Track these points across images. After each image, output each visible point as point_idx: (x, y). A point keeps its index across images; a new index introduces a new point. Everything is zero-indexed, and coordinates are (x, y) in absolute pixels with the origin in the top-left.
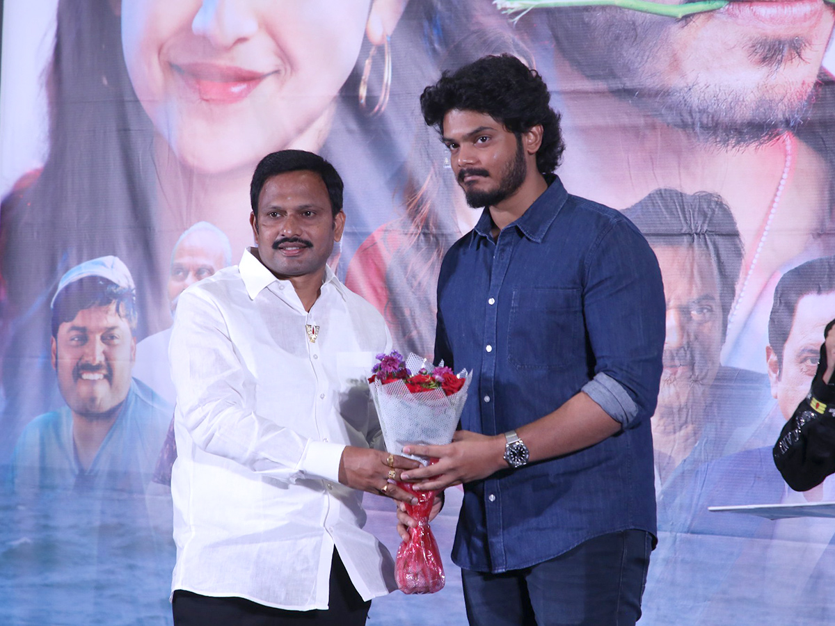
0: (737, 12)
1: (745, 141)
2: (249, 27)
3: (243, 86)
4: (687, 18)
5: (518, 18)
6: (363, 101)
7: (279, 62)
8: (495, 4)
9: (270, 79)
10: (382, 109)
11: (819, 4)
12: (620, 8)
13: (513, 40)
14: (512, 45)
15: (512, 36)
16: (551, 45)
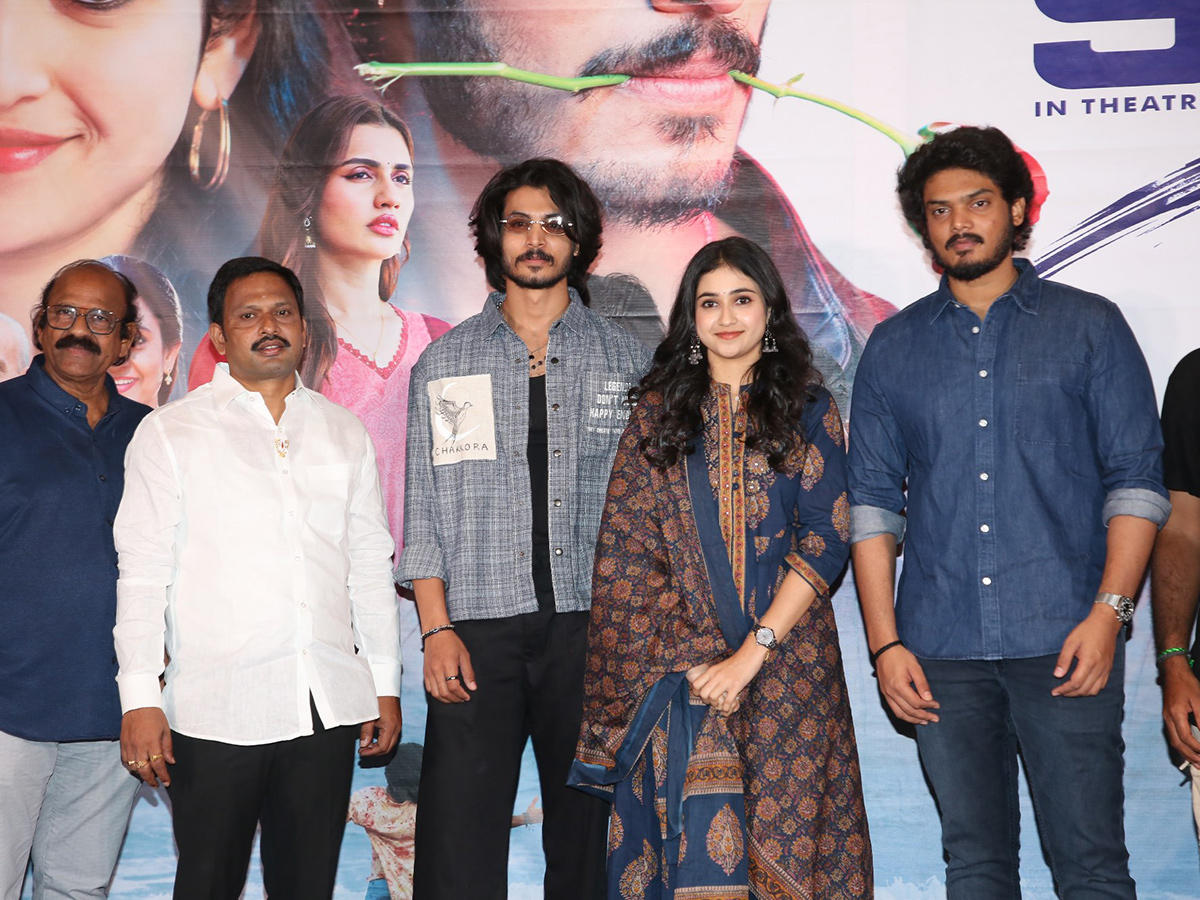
0: (640, 87)
1: (660, 221)
2: (39, 84)
3: (33, 152)
4: (584, 91)
6: (196, 172)
7: (81, 125)
8: (357, 70)
9: (71, 144)
10: (221, 181)
11: (729, 83)
12: (507, 79)
13: (382, 109)
14: (381, 115)
15: (380, 105)
16: (428, 116)
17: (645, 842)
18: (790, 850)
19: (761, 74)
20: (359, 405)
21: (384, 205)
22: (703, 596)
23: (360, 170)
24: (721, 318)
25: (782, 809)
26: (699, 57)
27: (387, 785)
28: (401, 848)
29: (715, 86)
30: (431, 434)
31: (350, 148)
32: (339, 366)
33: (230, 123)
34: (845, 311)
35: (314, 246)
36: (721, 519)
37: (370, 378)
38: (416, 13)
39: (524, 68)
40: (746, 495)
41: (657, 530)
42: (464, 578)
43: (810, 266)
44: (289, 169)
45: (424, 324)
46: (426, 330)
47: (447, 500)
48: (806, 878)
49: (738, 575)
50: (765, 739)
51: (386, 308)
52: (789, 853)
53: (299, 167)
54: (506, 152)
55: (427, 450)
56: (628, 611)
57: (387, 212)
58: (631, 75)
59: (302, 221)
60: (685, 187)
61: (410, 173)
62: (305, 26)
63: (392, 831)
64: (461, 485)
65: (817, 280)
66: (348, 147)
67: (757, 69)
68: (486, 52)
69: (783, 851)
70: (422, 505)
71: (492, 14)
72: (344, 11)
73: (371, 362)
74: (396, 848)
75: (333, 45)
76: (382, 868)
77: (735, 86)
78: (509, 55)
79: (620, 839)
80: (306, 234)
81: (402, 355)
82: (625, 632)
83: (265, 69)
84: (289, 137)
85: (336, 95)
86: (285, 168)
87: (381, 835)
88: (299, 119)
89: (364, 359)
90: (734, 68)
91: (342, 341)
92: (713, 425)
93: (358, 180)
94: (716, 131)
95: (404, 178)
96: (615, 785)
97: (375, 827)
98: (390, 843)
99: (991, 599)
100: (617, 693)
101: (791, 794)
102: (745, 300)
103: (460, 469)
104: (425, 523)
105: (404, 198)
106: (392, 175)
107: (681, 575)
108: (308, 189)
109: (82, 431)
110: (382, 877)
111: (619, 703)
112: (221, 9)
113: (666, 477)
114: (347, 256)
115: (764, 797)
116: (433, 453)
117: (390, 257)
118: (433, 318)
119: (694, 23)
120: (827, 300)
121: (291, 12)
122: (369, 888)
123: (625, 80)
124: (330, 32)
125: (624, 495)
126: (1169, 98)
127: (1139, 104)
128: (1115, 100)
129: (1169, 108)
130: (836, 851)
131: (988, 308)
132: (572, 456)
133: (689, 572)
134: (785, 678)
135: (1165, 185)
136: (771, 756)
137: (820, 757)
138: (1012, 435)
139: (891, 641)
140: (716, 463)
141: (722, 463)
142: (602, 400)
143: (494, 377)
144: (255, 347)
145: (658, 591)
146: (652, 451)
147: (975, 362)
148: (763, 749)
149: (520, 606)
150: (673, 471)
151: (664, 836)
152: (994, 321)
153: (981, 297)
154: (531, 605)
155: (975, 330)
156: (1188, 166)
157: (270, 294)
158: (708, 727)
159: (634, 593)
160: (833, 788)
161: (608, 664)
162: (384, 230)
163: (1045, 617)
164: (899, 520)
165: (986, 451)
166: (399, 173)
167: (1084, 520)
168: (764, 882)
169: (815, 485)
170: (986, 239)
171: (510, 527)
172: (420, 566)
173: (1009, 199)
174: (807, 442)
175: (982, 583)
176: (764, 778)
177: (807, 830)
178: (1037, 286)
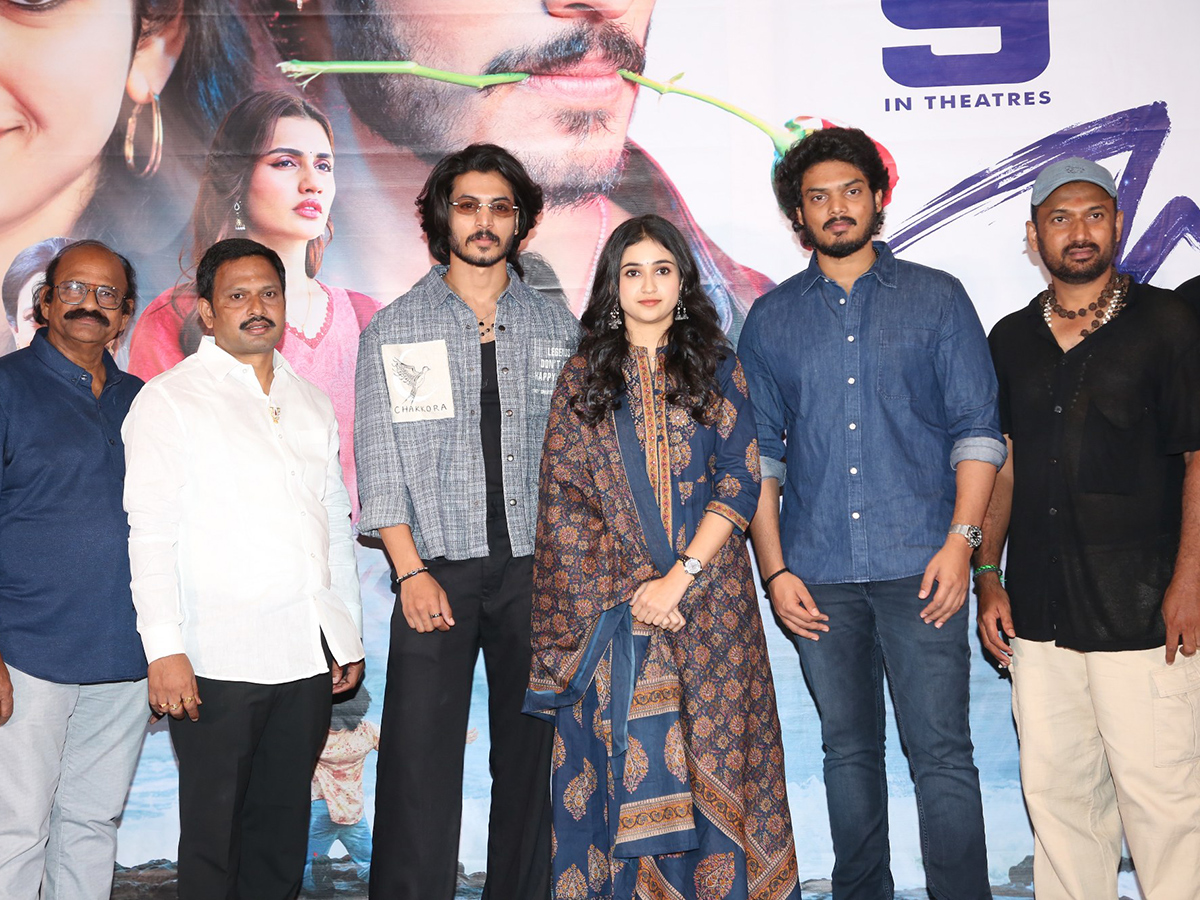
0: (539, 84)
1: (561, 204)
4: (488, 88)
5: (306, 82)
6: (131, 161)
7: (21, 117)
8: (280, 68)
9: (11, 135)
10: (155, 169)
11: (619, 81)
12: (418, 76)
13: (304, 103)
14: (303, 109)
15: (302, 99)
16: (347, 110)
17: (585, 760)
18: (724, 763)
19: (646, 72)
21: (308, 190)
22: (635, 538)
23: (285, 159)
24: (644, 287)
25: (716, 727)
26: (591, 58)
28: (339, 771)
29: (604, 84)
31: (275, 139)
33: (162, 116)
34: (726, 283)
35: (244, 228)
36: (649, 467)
37: (300, 348)
38: (332, 16)
39: (434, 67)
40: (670, 445)
41: (592, 480)
43: (694, 243)
44: (218, 158)
45: (348, 297)
46: (350, 304)
48: (738, 787)
49: (665, 517)
50: (700, 665)
51: (312, 284)
52: (723, 765)
53: (228, 156)
54: (419, 143)
56: (577, 554)
57: (311, 197)
58: (530, 73)
59: (233, 205)
60: (581, 173)
61: (331, 161)
62: (229, 28)
63: (329, 756)
65: (701, 255)
66: (273, 138)
67: (643, 68)
68: (398, 52)
69: (718, 764)
71: (402, 18)
72: (265, 14)
73: (299, 334)
74: (334, 771)
75: (256, 45)
76: (323, 789)
77: (623, 82)
78: (419, 54)
79: (563, 758)
80: (236, 217)
81: (329, 327)
82: (577, 574)
83: (193, 67)
84: (217, 129)
85: (260, 90)
86: (215, 157)
88: (226, 112)
89: (293, 331)
90: (622, 67)
92: (635, 385)
93: (284, 168)
94: (607, 124)
95: (326, 165)
96: (557, 709)
98: (329, 767)
99: (859, 531)
100: (569, 628)
101: (724, 713)
102: (664, 271)
105: (326, 186)
106: (315, 163)
107: (612, 520)
108: (236, 176)
109: (89, 400)
110: (322, 797)
111: (570, 635)
112: (150, 11)
113: (597, 433)
114: (275, 238)
115: (700, 716)
116: (392, 410)
117: (315, 237)
118: (356, 293)
119: (585, 27)
120: (710, 273)
121: (216, 14)
123: (525, 78)
124: (254, 34)
125: (563, 448)
126: (998, 96)
127: (973, 101)
128: (953, 97)
129: (998, 104)
130: (763, 762)
131: (853, 282)
132: (522, 415)
133: (620, 517)
134: (714, 611)
135: (996, 171)
136: (706, 680)
137: (746, 680)
138: (876, 391)
139: (779, 569)
140: (641, 418)
141: (646, 417)
142: (545, 364)
143: (449, 342)
144: (243, 326)
145: (598, 534)
146: (579, 407)
147: (843, 328)
148: (699, 674)
149: (473, 551)
150: (602, 427)
151: (610, 754)
152: (858, 294)
153: (846, 272)
154: (482, 550)
155: (842, 301)
156: (1015, 155)
157: (258, 277)
158: (653, 655)
159: (580, 538)
160: (758, 707)
161: (560, 603)
162: (308, 213)
163: (905, 545)
164: (781, 466)
165: (854, 405)
166: (321, 162)
167: (937, 462)
168: (702, 792)
169: (731, 434)
170: (858, 222)
171: (465, 479)
172: (385, 515)
173: (874, 189)
174: (721, 395)
175: (852, 517)
176: (700, 699)
177: (737, 745)
178: (893, 264)
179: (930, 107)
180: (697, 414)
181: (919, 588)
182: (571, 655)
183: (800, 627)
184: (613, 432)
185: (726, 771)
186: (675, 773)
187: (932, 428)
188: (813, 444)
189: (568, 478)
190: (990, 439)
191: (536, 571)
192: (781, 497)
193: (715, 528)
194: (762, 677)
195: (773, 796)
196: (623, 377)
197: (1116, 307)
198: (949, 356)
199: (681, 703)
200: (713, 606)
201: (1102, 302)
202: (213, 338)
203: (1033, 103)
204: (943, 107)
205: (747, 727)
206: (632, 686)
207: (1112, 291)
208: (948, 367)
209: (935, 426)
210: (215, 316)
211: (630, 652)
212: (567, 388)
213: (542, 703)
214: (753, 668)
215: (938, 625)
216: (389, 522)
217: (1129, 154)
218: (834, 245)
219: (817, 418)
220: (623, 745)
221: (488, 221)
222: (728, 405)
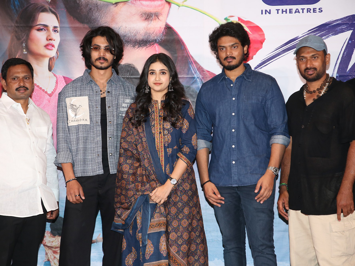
1: (141, 46)
4: (117, 3)
11: (164, 2)
13: (49, 8)
14: (49, 10)
15: (48, 6)
16: (65, 10)
17: (133, 248)
18: (180, 249)
20: (42, 106)
21: (50, 40)
22: (151, 168)
23: (42, 28)
24: (156, 78)
25: (178, 236)
27: (50, 230)
28: (55, 251)
29: (159, 3)
30: (67, 115)
32: (35, 93)
34: (201, 76)
35: (26, 53)
36: (156, 143)
37: (45, 97)
40: (164, 135)
41: (136, 148)
42: (79, 163)
43: (189, 62)
44: (18, 27)
45: (63, 79)
46: (64, 81)
47: (73, 137)
48: (185, 258)
49: (162, 161)
50: (173, 214)
51: (50, 74)
52: (180, 250)
53: (21, 26)
54: (91, 23)
55: (66, 121)
56: (129, 174)
57: (51, 42)
59: (22, 44)
60: (149, 35)
61: (59, 29)
63: (52, 245)
64: (78, 132)
65: (192, 66)
66: (38, 20)
69: (178, 249)
70: (64, 139)
73: (46, 92)
74: (53, 251)
76: (49, 257)
77: (166, 3)
79: (125, 247)
80: (24, 49)
81: (56, 89)
82: (128, 181)
84: (17, 16)
85: (33, 2)
86: (16, 27)
87: (48, 247)
88: (21, 10)
89: (43, 90)
91: (36, 85)
92: (153, 114)
93: (41, 31)
94: (159, 17)
95: (57, 31)
96: (124, 229)
97: (46, 244)
98: (51, 249)
99: (235, 168)
100: (126, 201)
101: (181, 231)
102: (164, 73)
103: (78, 127)
104: (66, 145)
105: (57, 38)
106: (53, 30)
107: (143, 162)
108: (24, 34)
110: (49, 260)
111: (126, 204)
113: (138, 131)
114: (38, 56)
115: (172, 232)
116: (68, 122)
117: (52, 57)
118: (66, 77)
120: (195, 73)
122: (44, 264)
125: (126, 136)
126: (303, 9)
127: (294, 11)
128: (286, 10)
129: (303, 12)
130: (196, 249)
131: (235, 79)
132: (115, 123)
133: (146, 161)
134: (179, 195)
135: (301, 37)
136: (175, 219)
137: (190, 220)
138: (242, 118)
139: (207, 181)
140: (154, 126)
141: (156, 125)
142: (124, 105)
143: (89, 97)
144: (17, 89)
145: (137, 168)
146: (133, 121)
147: (231, 95)
148: (172, 217)
149: (98, 172)
150: (140, 129)
151: (141, 246)
152: (237, 83)
153: (234, 75)
154: (101, 172)
155: (232, 85)
156: (309, 31)
157: (23, 72)
158: (158, 210)
159: (130, 169)
160: (195, 230)
161: (123, 192)
162: (50, 48)
163: (250, 173)
164: (209, 144)
165: (234, 123)
166: (55, 29)
167: (264, 144)
168: (172, 259)
169: (186, 131)
170: (236, 58)
171: (94, 146)
172: (65, 159)
173: (243, 46)
174: (183, 118)
175: (232, 163)
176: (172, 226)
177: (185, 243)
178: (251, 72)
179: (278, 13)
180: (173, 125)
181: (255, 189)
182: (127, 211)
183: (214, 201)
184: (143, 130)
185: (181, 252)
186: (162, 253)
187: (263, 132)
188: (220, 137)
189: (127, 147)
190: (283, 136)
191: (117, 180)
192: (210, 155)
193: (181, 166)
194: (197, 219)
195: (200, 262)
196: (149, 111)
197: (326, 90)
198: (269, 106)
199: (166, 228)
200: (179, 193)
201: (321, 88)
202: (6, 93)
203: (316, 12)
204: (282, 13)
205: (190, 237)
206: (149, 222)
207: (325, 83)
208: (269, 109)
209: (264, 131)
210: (7, 86)
211: (149, 209)
212: (129, 115)
213: (117, 227)
214: (193, 215)
215: (262, 202)
216: (65, 162)
217: (351, 31)
218: (228, 66)
219: (221, 127)
220: (146, 243)
221: (103, 54)
222: (186, 121)
